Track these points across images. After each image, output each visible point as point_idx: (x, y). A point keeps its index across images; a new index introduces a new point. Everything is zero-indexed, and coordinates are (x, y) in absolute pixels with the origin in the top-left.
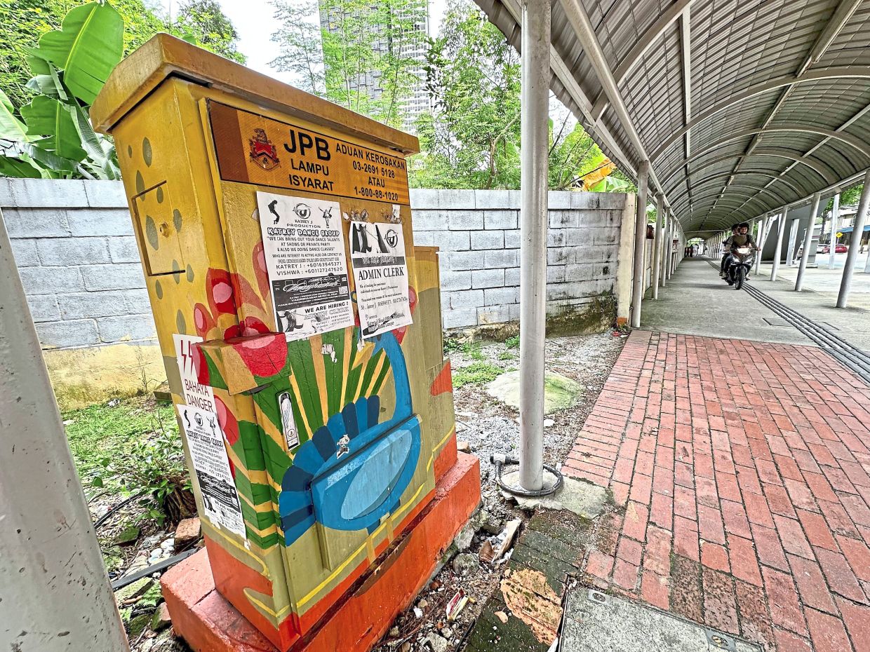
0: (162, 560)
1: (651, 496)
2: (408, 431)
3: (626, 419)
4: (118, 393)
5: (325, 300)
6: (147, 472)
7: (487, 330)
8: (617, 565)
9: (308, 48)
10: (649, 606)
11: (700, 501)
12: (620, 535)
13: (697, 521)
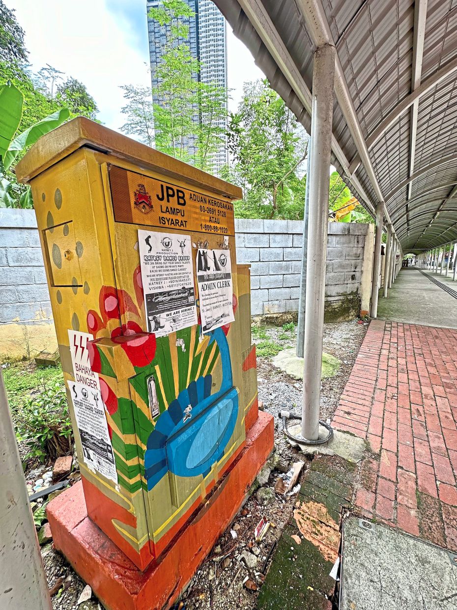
0: (44, 488)
1: (398, 446)
2: (230, 400)
3: (374, 386)
4: (9, 358)
5: (179, 307)
6: (34, 422)
7: (270, 318)
8: (378, 500)
9: (147, 118)
10: (405, 533)
11: (433, 451)
12: (378, 476)
13: (433, 466)
